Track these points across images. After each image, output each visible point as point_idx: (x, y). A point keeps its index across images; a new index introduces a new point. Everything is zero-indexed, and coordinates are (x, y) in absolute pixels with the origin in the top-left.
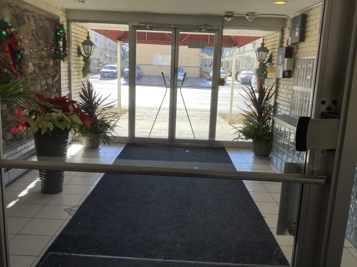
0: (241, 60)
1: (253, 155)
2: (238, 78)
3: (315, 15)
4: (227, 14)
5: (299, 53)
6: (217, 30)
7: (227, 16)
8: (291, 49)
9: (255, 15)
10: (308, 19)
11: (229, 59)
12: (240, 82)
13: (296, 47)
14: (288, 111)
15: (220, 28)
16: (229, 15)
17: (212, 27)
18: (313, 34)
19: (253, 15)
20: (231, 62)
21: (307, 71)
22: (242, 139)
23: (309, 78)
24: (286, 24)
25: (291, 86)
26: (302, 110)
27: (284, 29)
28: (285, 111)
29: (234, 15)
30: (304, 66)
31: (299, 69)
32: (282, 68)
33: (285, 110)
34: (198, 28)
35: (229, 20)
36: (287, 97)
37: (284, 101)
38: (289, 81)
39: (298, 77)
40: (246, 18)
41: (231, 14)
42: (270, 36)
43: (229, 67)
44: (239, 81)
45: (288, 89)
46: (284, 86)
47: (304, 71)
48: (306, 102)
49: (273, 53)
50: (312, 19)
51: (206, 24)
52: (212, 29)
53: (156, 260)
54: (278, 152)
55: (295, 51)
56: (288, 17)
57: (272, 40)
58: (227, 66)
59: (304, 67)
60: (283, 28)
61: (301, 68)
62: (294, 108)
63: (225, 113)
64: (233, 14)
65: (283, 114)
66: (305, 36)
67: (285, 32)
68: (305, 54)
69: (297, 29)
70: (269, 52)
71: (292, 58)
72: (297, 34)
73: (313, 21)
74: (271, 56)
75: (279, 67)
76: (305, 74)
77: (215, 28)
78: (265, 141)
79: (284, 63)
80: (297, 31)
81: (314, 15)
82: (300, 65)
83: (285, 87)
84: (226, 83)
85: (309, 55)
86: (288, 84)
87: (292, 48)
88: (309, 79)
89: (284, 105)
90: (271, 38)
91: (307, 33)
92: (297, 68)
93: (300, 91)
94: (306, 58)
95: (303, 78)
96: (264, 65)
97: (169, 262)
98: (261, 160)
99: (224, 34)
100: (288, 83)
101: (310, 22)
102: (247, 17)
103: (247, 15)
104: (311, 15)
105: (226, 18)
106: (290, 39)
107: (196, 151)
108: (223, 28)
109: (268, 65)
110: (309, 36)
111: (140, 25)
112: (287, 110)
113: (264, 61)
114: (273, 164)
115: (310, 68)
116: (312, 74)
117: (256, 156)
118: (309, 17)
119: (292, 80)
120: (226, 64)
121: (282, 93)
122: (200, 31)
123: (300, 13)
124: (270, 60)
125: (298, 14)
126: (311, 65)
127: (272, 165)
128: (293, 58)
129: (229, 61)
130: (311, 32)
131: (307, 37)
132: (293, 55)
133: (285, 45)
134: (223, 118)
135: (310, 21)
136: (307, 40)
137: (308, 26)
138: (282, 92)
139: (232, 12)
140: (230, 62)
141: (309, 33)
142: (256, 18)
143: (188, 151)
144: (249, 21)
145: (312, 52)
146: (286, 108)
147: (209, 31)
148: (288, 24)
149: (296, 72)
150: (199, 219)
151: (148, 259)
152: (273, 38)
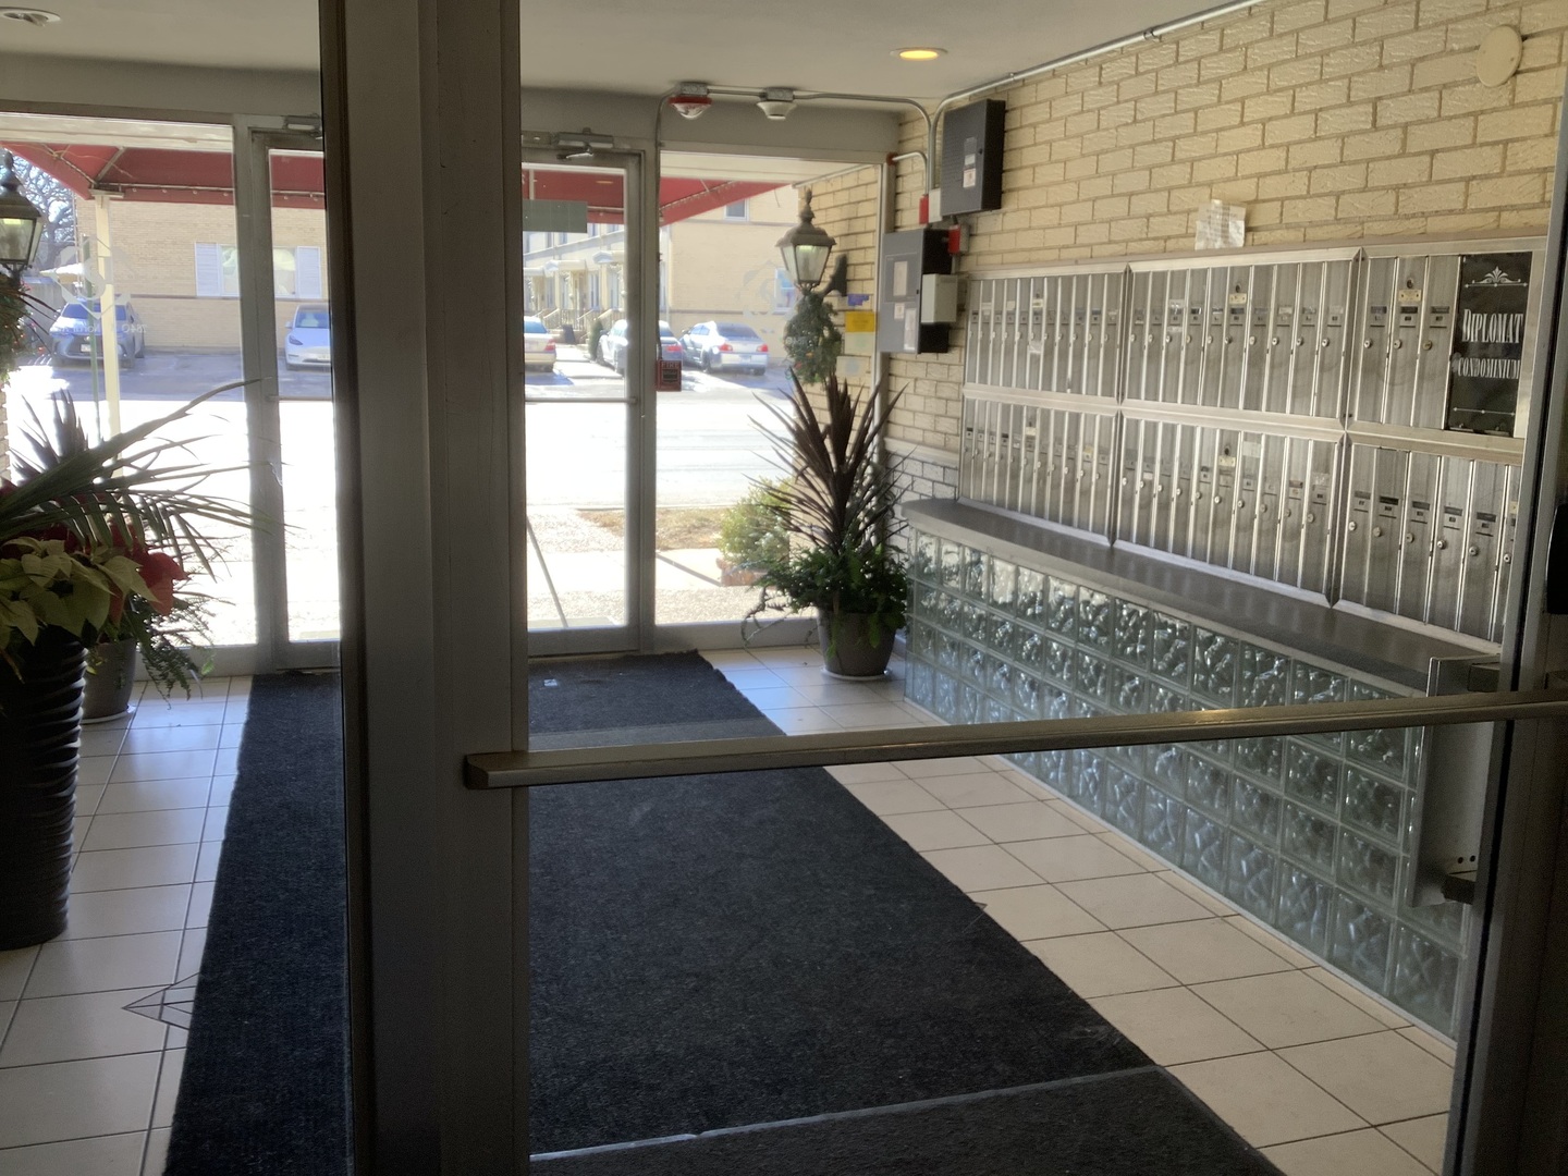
0: (604, 270)
1: (824, 670)
2: (601, 351)
3: (1044, 108)
4: (686, 88)
5: (980, 254)
6: (635, 155)
7: (683, 99)
8: (945, 240)
9: (794, 97)
10: (1012, 121)
11: (551, 265)
12: (613, 368)
13: (964, 231)
14: (946, 481)
15: (648, 147)
16: (692, 93)
17: (612, 142)
18: (1038, 182)
19: (788, 96)
20: (557, 280)
21: (1024, 324)
22: (779, 608)
23: (1037, 352)
24: (905, 138)
25: (951, 385)
26: (1015, 476)
27: (896, 155)
28: (930, 484)
29: (711, 95)
30: (1007, 306)
31: (989, 316)
32: (913, 313)
33: (934, 482)
34: (552, 147)
35: (692, 115)
36: (939, 429)
37: (922, 443)
38: (941, 364)
39: (984, 350)
40: (760, 109)
41: (702, 92)
42: (828, 181)
43: (551, 301)
44: (607, 365)
45: (940, 398)
46: (919, 383)
47: (1010, 324)
48: (1030, 446)
49: (848, 250)
50: (1029, 122)
51: (589, 130)
52: (615, 151)
53: (663, 1140)
54: (937, 649)
55: (962, 248)
56: (919, 107)
57: (843, 198)
58: (543, 298)
59: (1011, 309)
60: (893, 151)
61: (999, 313)
62: (978, 470)
63: (598, 504)
64: (709, 92)
65: (923, 497)
66: (1003, 185)
67: (905, 169)
68: (1009, 258)
69: (970, 160)
70: (834, 248)
71: (948, 272)
72: (971, 179)
73: (1038, 130)
74: (843, 264)
75: (896, 308)
76: (1017, 338)
77: (627, 147)
78: (879, 609)
79: (920, 292)
80: (971, 167)
81: (1039, 106)
82: (990, 301)
83: (924, 387)
84: (555, 375)
85: (1030, 263)
86: (938, 377)
87: (946, 233)
88: (1039, 356)
89: (923, 462)
90: (833, 192)
91: (1008, 174)
92: (976, 313)
93: (1000, 406)
94: (1016, 274)
95: (1009, 352)
96: (816, 300)
97: (721, 1138)
98: (860, 686)
99: (665, 172)
100: (937, 372)
101: (1022, 131)
102: (763, 106)
103: (764, 97)
104: (1028, 106)
105: (680, 107)
106: (935, 198)
107: (587, 678)
108: (658, 146)
109: (833, 299)
110: (1019, 189)
111: (291, 126)
112: (941, 480)
113: (818, 283)
114: (915, 700)
115: (1037, 314)
116: (1051, 336)
117: (837, 676)
118: (1018, 113)
119: (957, 362)
120: (536, 291)
121: (910, 415)
122: (562, 157)
123: (970, 97)
124: (840, 282)
125: (962, 100)
126: (1043, 303)
127: (914, 704)
128: (953, 271)
129: (549, 274)
130: (1029, 171)
131: (1011, 190)
132: (954, 260)
133: (910, 220)
134: (605, 525)
135: (1021, 127)
136: (1011, 203)
137: (1015, 149)
138: (908, 407)
139: (704, 84)
140: (552, 280)
141: (1020, 173)
142: (800, 109)
143: (554, 683)
144: (774, 121)
145: (1039, 249)
146: (937, 474)
147: (602, 157)
148: (916, 134)
149: (972, 332)
150: (745, 952)
151: (632, 1145)
152: (843, 190)
